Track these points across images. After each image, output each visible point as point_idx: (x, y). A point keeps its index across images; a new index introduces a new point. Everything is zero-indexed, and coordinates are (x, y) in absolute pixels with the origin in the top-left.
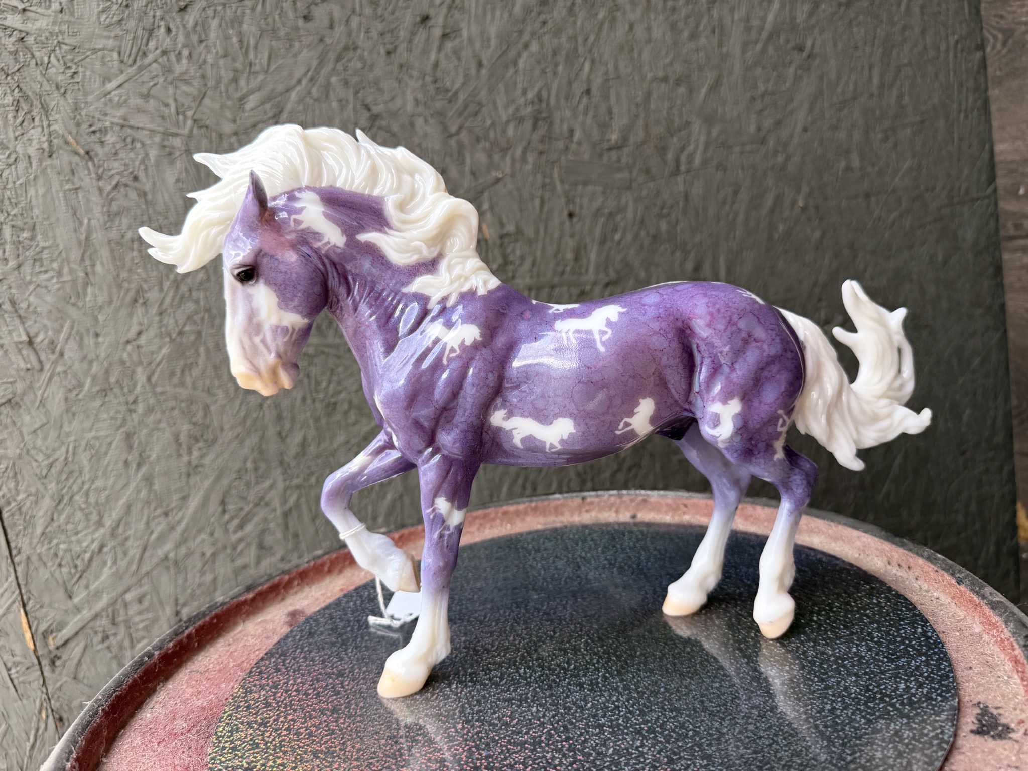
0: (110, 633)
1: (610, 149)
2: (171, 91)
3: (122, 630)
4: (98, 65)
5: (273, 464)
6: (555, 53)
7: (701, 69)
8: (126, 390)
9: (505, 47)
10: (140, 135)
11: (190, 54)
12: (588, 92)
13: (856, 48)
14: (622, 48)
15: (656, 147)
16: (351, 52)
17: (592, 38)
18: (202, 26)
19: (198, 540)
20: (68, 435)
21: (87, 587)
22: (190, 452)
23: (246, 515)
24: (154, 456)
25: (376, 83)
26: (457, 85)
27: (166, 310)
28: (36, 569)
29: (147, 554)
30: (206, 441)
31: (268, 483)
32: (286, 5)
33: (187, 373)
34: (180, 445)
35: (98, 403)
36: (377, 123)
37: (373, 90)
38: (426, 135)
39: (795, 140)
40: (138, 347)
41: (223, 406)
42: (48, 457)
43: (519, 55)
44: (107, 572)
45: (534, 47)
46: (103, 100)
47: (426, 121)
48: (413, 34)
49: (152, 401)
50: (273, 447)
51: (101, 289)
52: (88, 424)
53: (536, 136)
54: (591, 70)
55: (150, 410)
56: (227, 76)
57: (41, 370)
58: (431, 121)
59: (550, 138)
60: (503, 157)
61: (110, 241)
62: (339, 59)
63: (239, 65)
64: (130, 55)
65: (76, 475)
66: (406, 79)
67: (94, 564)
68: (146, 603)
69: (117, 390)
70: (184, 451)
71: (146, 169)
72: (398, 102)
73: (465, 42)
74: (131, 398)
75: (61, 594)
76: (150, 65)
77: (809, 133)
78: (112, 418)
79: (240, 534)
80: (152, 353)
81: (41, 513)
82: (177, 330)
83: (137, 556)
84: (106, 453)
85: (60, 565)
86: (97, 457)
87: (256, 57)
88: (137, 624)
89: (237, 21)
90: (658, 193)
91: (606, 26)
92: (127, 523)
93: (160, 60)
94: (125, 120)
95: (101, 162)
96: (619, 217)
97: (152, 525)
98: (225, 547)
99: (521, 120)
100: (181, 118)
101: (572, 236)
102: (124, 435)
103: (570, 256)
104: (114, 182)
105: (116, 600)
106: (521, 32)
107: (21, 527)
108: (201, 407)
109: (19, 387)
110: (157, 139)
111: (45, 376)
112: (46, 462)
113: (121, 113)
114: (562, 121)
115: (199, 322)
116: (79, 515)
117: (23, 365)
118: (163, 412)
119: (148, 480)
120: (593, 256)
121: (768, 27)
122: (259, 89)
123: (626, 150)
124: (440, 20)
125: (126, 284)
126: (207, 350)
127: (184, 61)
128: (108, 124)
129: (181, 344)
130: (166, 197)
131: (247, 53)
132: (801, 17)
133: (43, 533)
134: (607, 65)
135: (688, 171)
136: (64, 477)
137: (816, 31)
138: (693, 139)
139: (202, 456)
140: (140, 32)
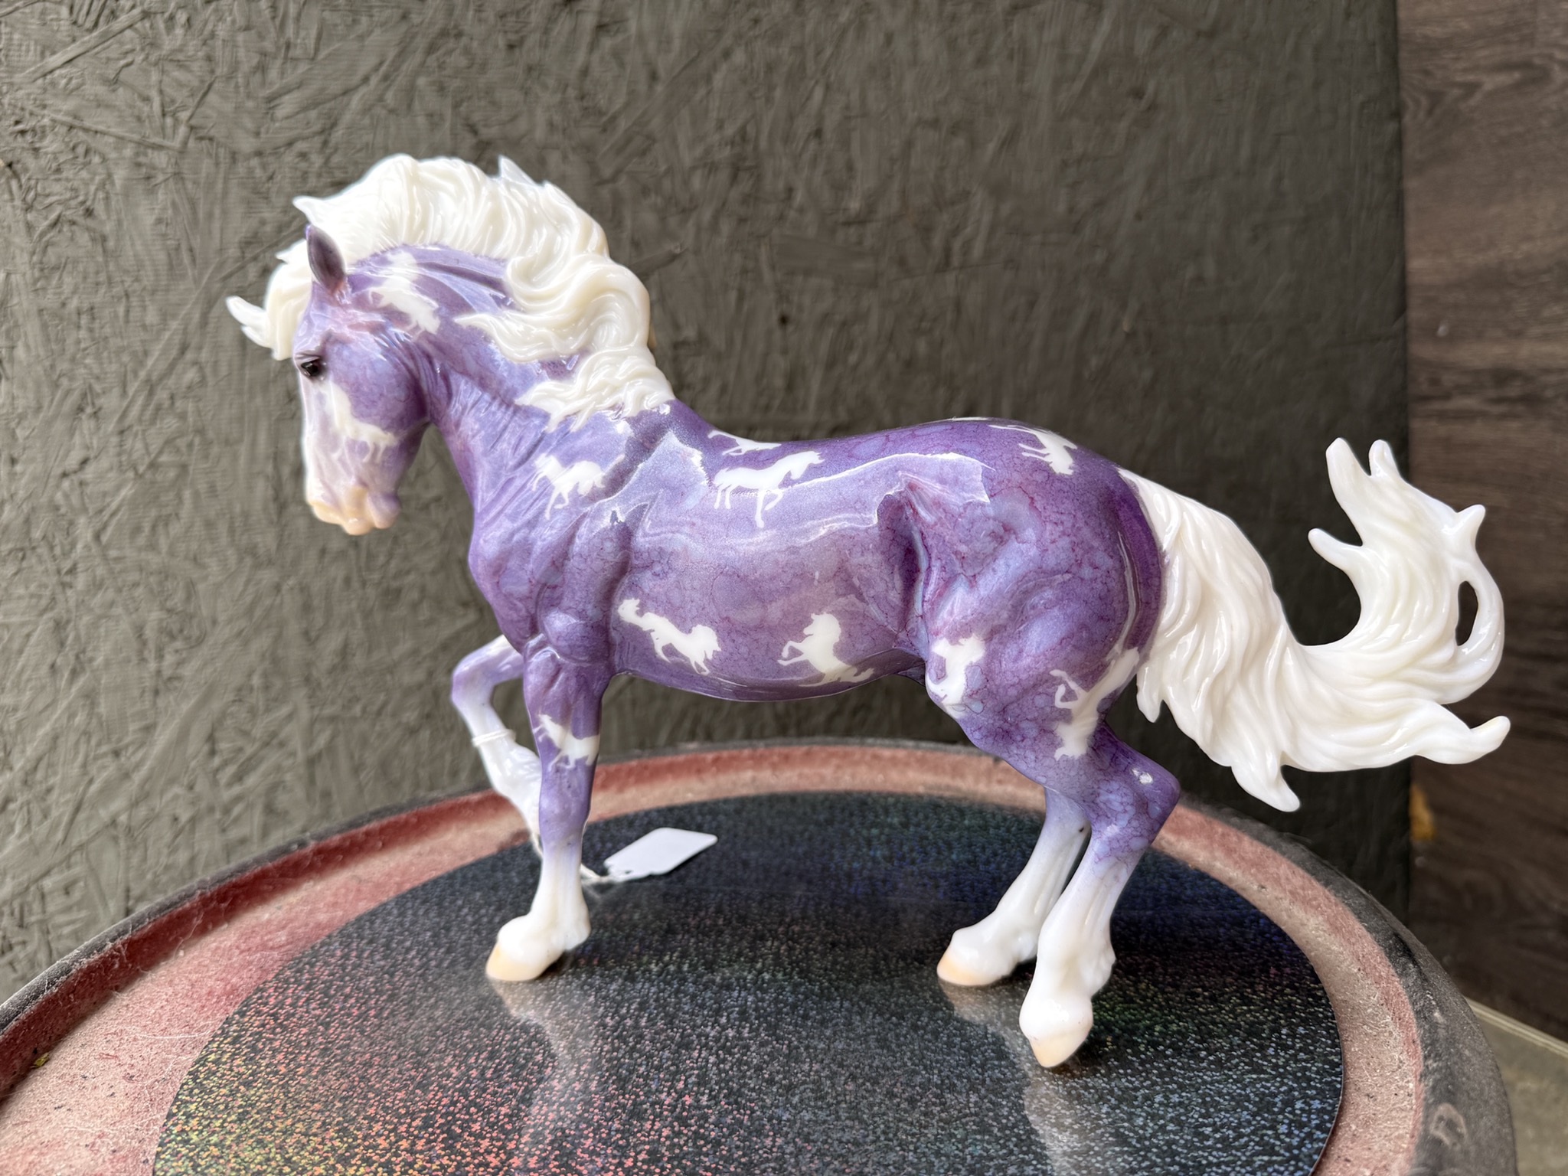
0: (13, 941)
1: (848, 224)
2: (155, 77)
3: (36, 935)
4: (34, 24)
5: (294, 681)
6: (770, 68)
7: (989, 112)
8: (58, 551)
9: (694, 54)
10: (98, 143)
11: (188, 20)
12: (818, 133)
13: (1219, 101)
14: (872, 70)
15: (916, 226)
16: (452, 40)
17: (828, 52)
19: (169, 796)
22: (160, 657)
23: (249, 759)
24: (100, 660)
25: (489, 91)
26: (617, 106)
27: (130, 427)
29: (82, 816)
30: (187, 639)
31: (285, 710)
33: (160, 529)
34: (144, 643)
35: (10, 568)
36: (488, 155)
37: (483, 103)
38: (563, 178)
39: (1124, 231)
40: (81, 484)
41: (218, 586)
43: (715, 67)
44: (13, 842)
45: (739, 57)
46: (40, 81)
47: (565, 158)
48: (551, 20)
49: (100, 571)
50: (295, 653)
51: (23, 386)
53: (735, 194)
54: (825, 101)
55: (97, 585)
56: (248, 60)
58: (572, 157)
59: (756, 198)
60: (683, 223)
61: (40, 311)
62: (431, 49)
63: (268, 45)
64: (88, 13)
66: (537, 89)
68: (77, 895)
69: (43, 550)
70: (150, 654)
71: (107, 198)
72: (522, 125)
73: (633, 40)
74: (66, 565)
76: (122, 31)
77: (1144, 222)
78: (32, 596)
79: (237, 789)
80: (105, 494)
82: (147, 461)
83: (66, 819)
84: (20, 652)
86: (5, 657)
87: (297, 34)
88: (61, 926)
90: (916, 297)
91: (851, 35)
92: (50, 765)
93: (138, 25)
94: (75, 117)
95: (33, 182)
96: (856, 329)
97: (93, 770)
98: (211, 810)
99: (712, 168)
100: (169, 121)
101: (785, 352)
102: (51, 624)
103: (779, 382)
104: (53, 216)
105: (27, 888)
106: (719, 32)
108: (181, 584)
110: (128, 152)
113: (70, 105)
114: (776, 174)
115: (184, 449)
118: (119, 590)
119: (90, 697)
120: (815, 385)
121: (1092, 58)
123: (872, 228)
124: (594, 3)
125: (65, 382)
126: (196, 495)
127: (179, 31)
128: (46, 121)
129: (153, 483)
130: (139, 247)
131: (282, 27)
132: (1141, 47)
134: (848, 95)
135: (962, 267)
137: (1162, 70)
138: (972, 218)
139: (180, 664)
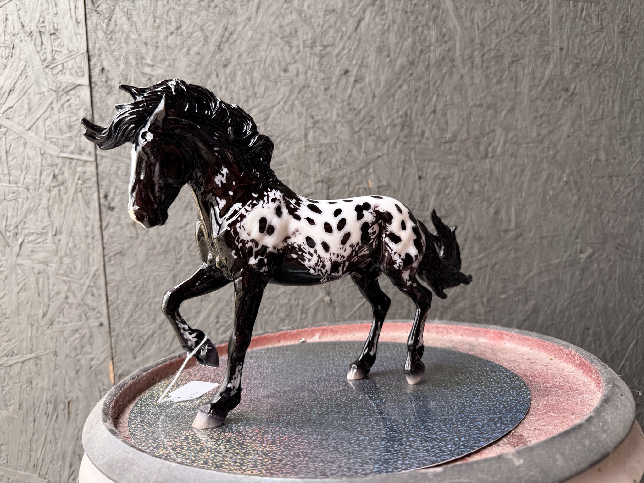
1: (446, 142)
6: (416, 90)
7: (503, 100)
8: (176, 252)
9: (388, 87)
11: (226, 88)
12: (434, 111)
13: (604, 90)
14: (456, 88)
15: (473, 142)
16: (307, 88)
17: (438, 82)
18: (233, 74)
20: (146, 272)
21: (144, 354)
23: (228, 326)
25: (318, 104)
26: (361, 107)
28: (121, 340)
29: (175, 340)
32: (276, 64)
35: (161, 257)
36: (317, 125)
37: (316, 108)
38: (341, 132)
39: (562, 142)
40: (185, 231)
42: (134, 282)
43: (396, 91)
44: (154, 348)
45: (405, 87)
47: (342, 125)
48: (339, 80)
49: (188, 259)
52: (155, 268)
53: (402, 134)
54: (437, 100)
55: (187, 264)
56: (243, 98)
57: (137, 238)
58: (345, 125)
59: (410, 135)
60: (383, 145)
62: (300, 92)
63: (249, 93)
65: (146, 293)
66: (334, 103)
67: (149, 342)
69: (172, 252)
72: (329, 115)
73: (367, 84)
74: (178, 257)
75: (130, 356)
77: (571, 138)
78: (168, 266)
79: (224, 336)
81: (127, 311)
83: (170, 341)
84: (163, 284)
85: (132, 340)
86: (158, 285)
87: (259, 88)
89: (251, 72)
90: (473, 168)
91: (447, 76)
96: (449, 180)
99: (394, 126)
101: (420, 189)
102: (173, 276)
103: (418, 200)
106: (398, 79)
107: (116, 317)
109: (126, 245)
111: (139, 241)
112: (133, 286)
114: (418, 127)
116: (145, 315)
117: (129, 235)
118: (193, 266)
120: (432, 202)
121: (546, 78)
122: (258, 105)
123: (455, 143)
124: (354, 73)
125: (183, 199)
127: (223, 91)
131: (254, 88)
132: (567, 72)
133: (127, 322)
134: (446, 97)
135: (493, 157)
136: (140, 294)
137: (577, 80)
138: (496, 138)
140: (204, 76)
